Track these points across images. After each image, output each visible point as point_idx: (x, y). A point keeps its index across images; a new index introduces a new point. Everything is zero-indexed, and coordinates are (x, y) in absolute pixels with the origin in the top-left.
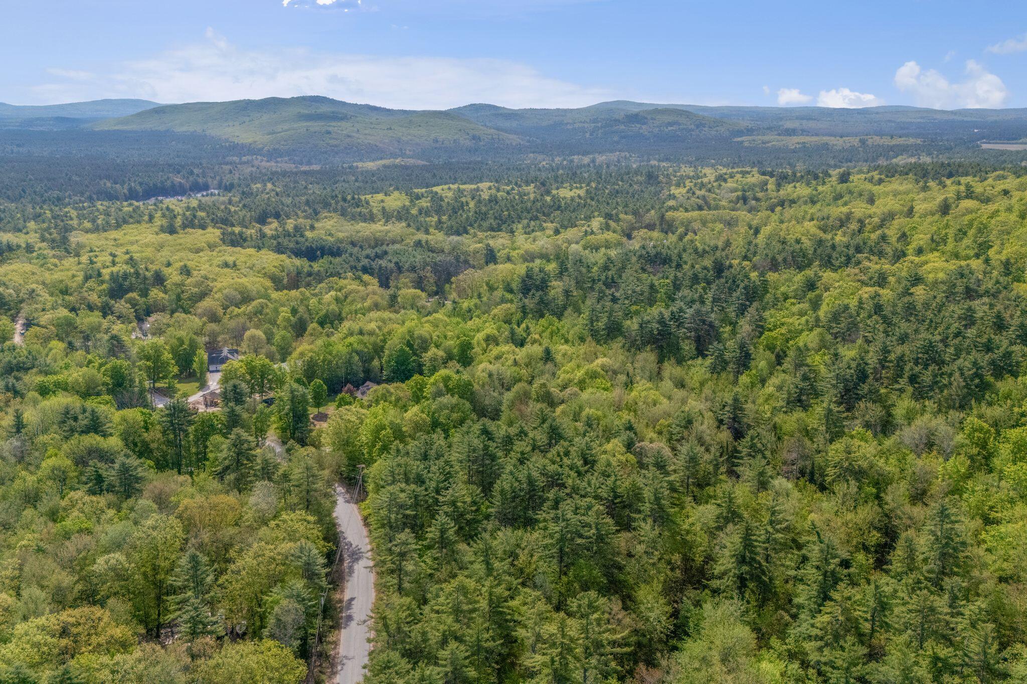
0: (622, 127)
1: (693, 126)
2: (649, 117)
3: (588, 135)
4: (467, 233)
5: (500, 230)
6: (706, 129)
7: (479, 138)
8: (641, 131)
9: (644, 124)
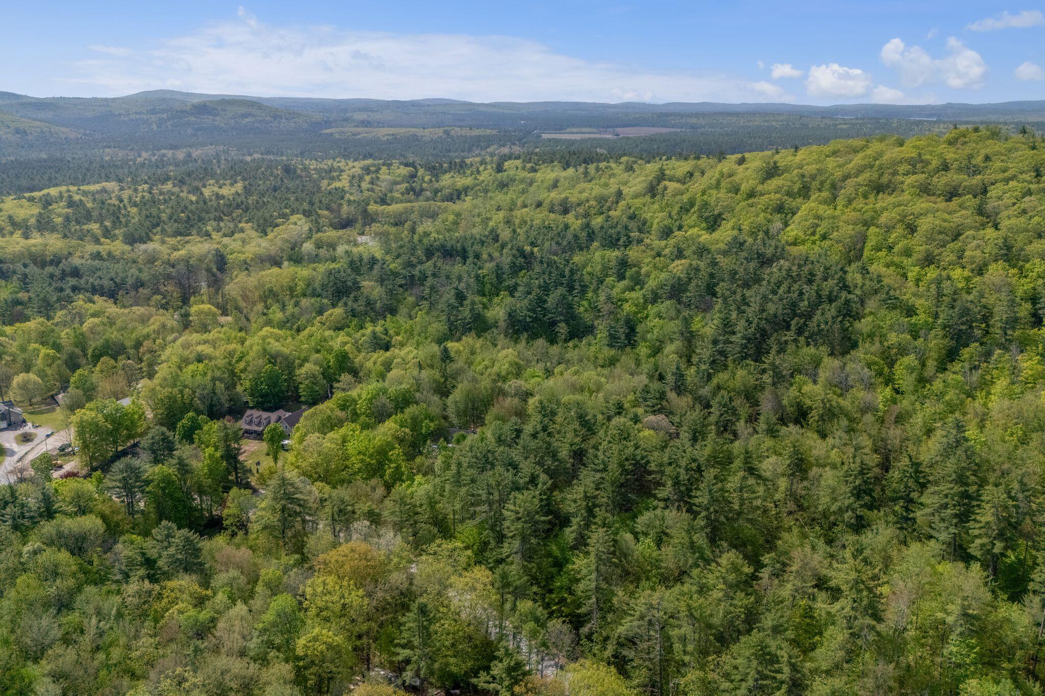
0: (193, 119)
1: (268, 118)
2: (219, 108)
3: (155, 127)
4: (152, 240)
5: (189, 234)
6: (283, 120)
7: (25, 132)
8: (216, 123)
9: (216, 115)
